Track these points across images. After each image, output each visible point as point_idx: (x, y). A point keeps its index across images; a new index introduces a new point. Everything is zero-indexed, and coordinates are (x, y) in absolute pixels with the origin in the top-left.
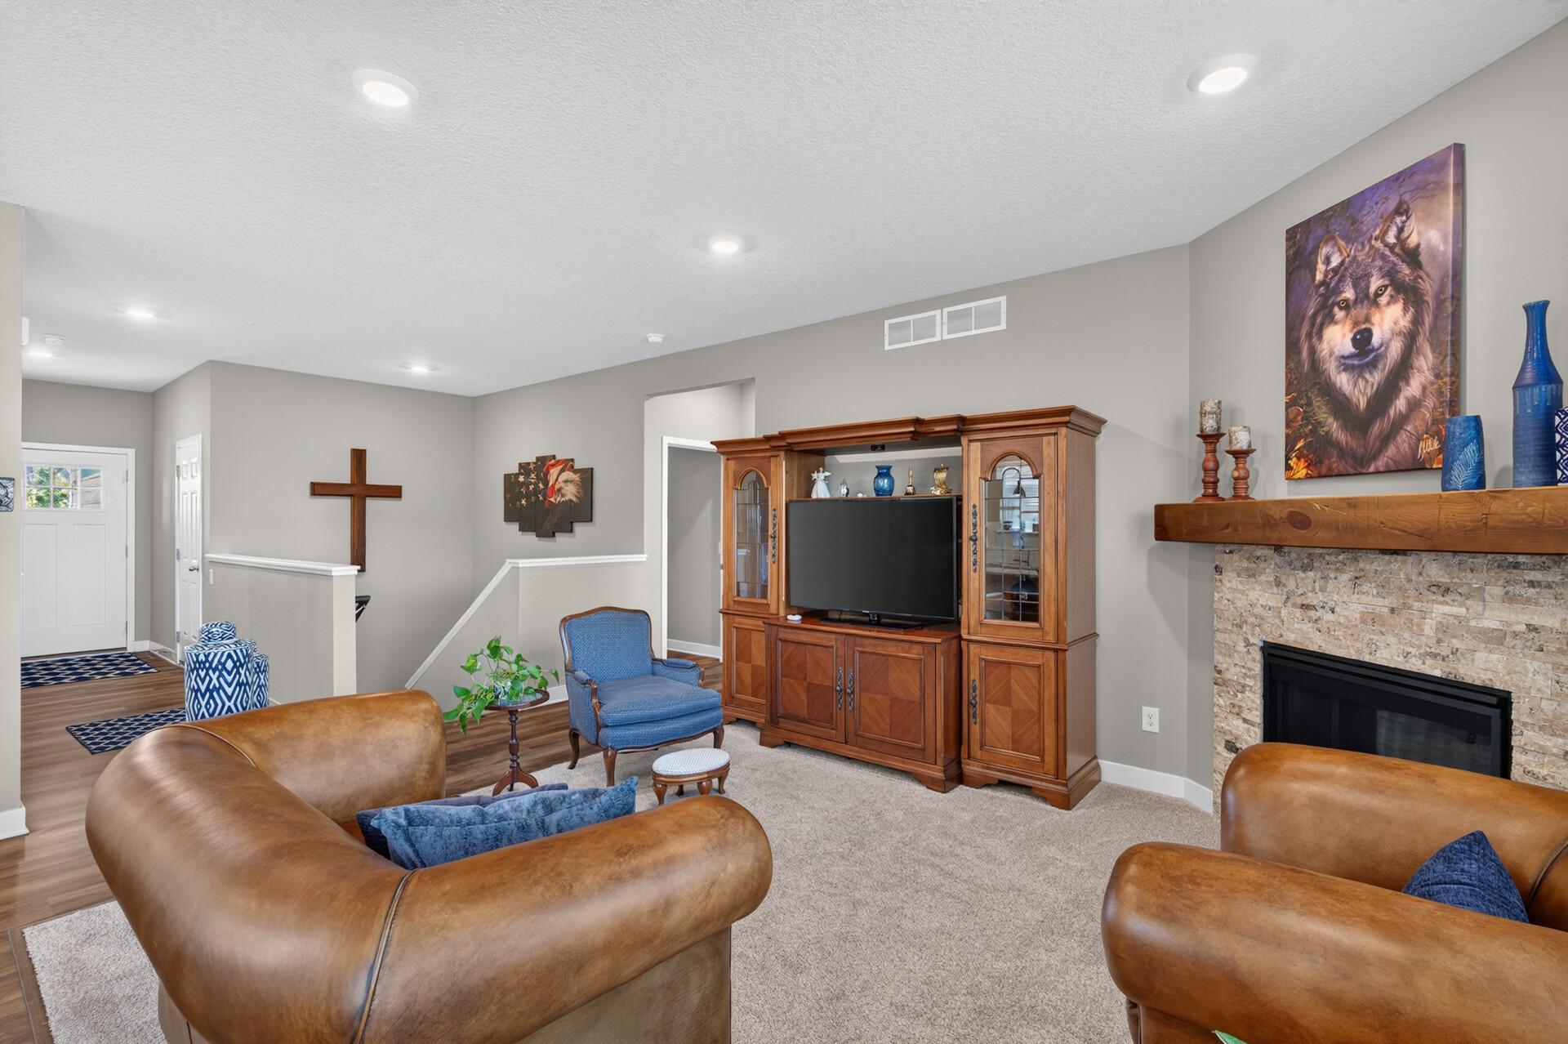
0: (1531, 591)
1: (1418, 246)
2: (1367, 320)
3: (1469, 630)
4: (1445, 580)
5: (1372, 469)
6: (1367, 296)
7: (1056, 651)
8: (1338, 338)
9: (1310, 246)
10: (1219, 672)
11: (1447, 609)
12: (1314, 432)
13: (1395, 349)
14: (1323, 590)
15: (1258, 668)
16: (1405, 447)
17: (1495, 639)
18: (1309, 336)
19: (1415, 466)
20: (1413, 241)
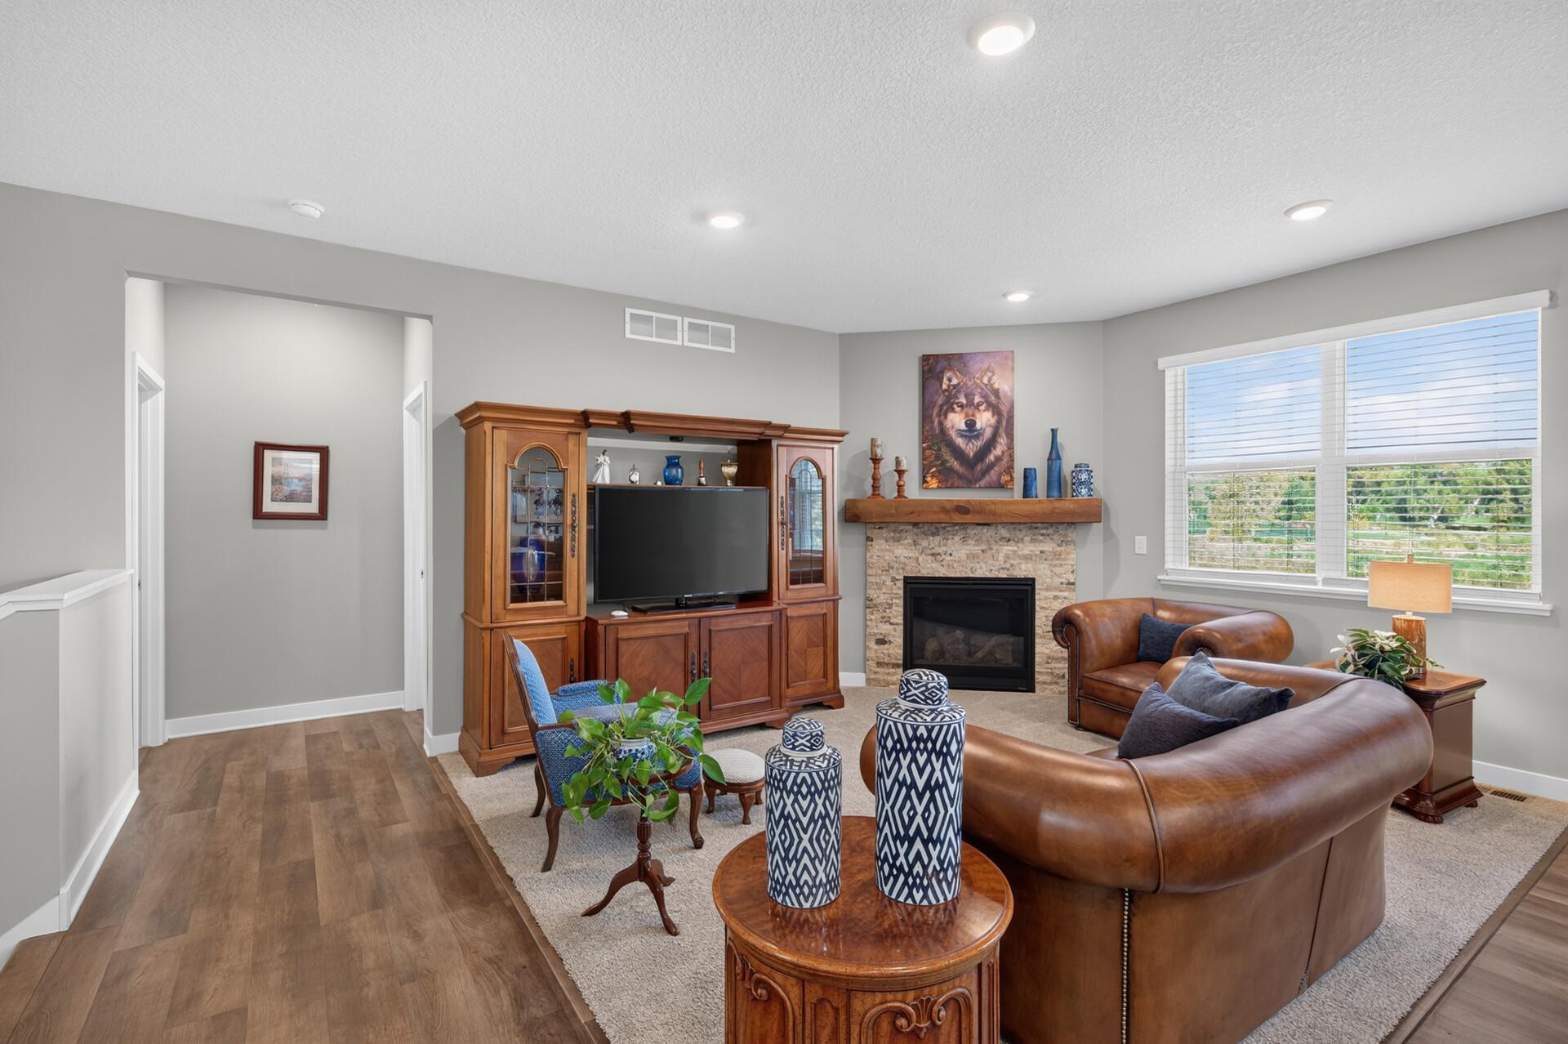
0: (1041, 538)
1: (998, 389)
2: (973, 415)
4: (1007, 536)
5: (978, 486)
6: (973, 404)
7: (834, 599)
8: (956, 420)
10: (871, 600)
12: (942, 465)
13: (988, 433)
15: (901, 593)
16: (995, 478)
18: (939, 415)
19: (1000, 486)
20: (996, 386)
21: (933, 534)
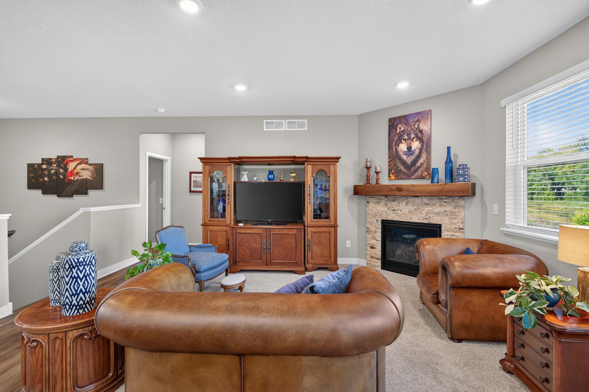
0: (445, 204)
1: (422, 130)
2: (410, 144)
3: (433, 212)
4: (427, 202)
5: (412, 178)
6: (410, 138)
7: (335, 227)
8: (403, 147)
9: (395, 124)
10: (368, 229)
11: (428, 208)
12: (397, 168)
13: (417, 152)
14: (399, 206)
15: (380, 226)
16: (420, 174)
17: (438, 214)
18: (395, 145)
19: (422, 178)
20: (421, 128)
21: (393, 201)
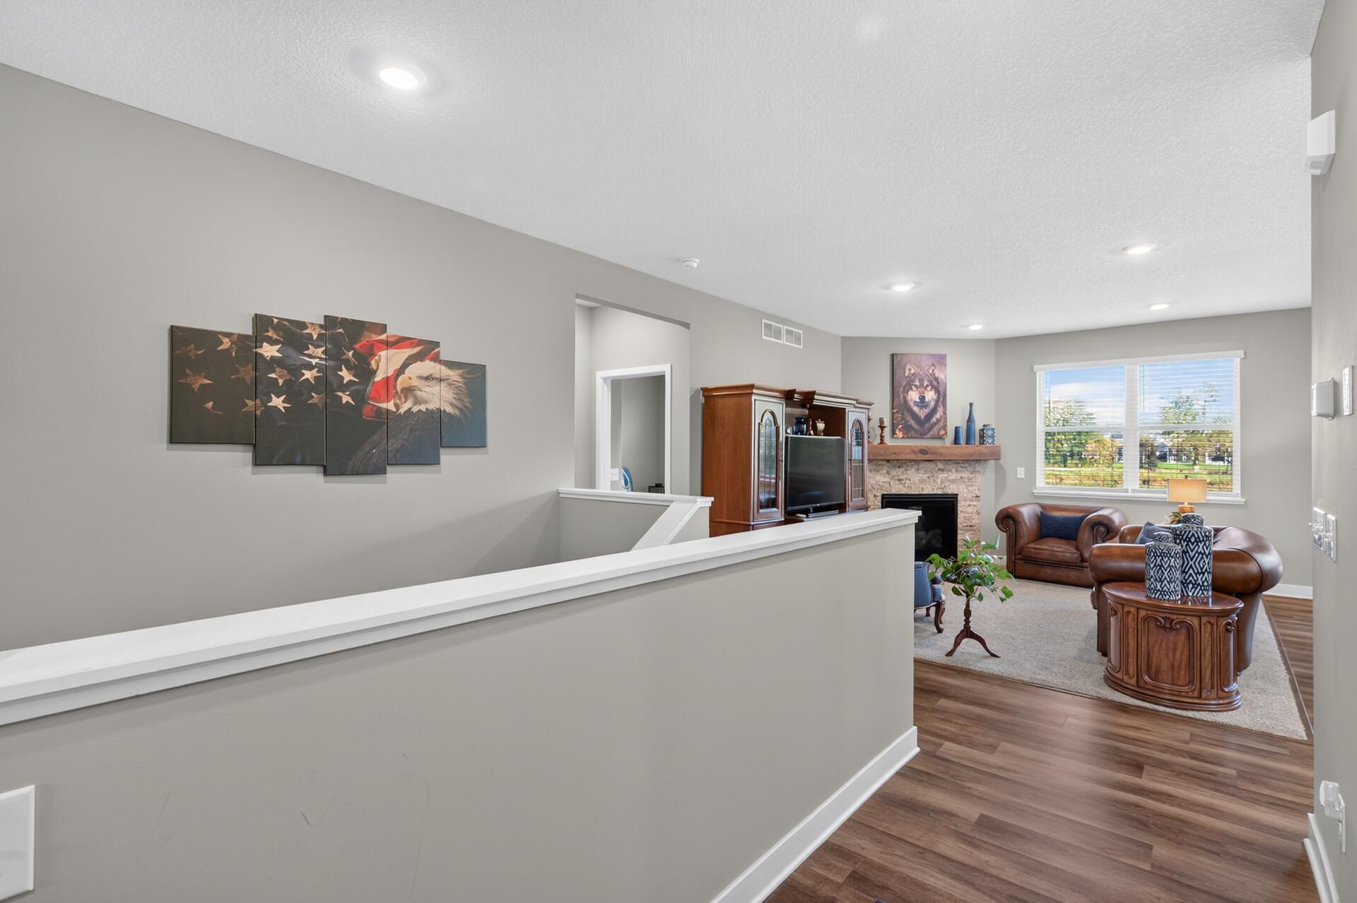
0: (961, 469)
1: (937, 377)
2: (924, 393)
3: (948, 481)
4: (942, 468)
5: (926, 437)
6: (923, 386)
8: (914, 396)
11: (943, 476)
12: (905, 423)
13: (932, 404)
14: (906, 474)
15: (880, 504)
16: (936, 433)
17: (954, 481)
18: (903, 392)
19: (939, 437)
20: (936, 375)
21: (899, 467)
